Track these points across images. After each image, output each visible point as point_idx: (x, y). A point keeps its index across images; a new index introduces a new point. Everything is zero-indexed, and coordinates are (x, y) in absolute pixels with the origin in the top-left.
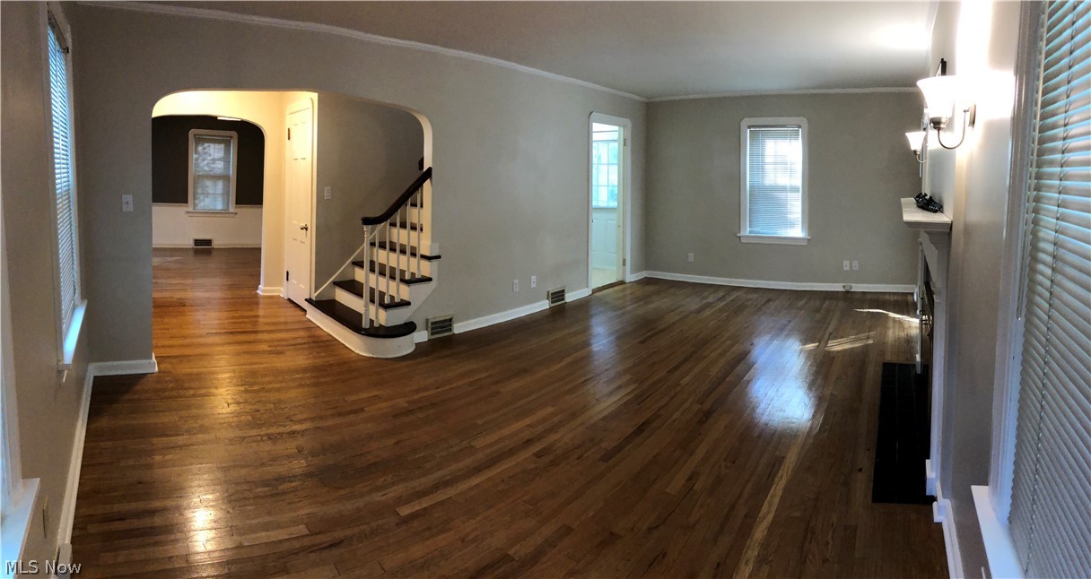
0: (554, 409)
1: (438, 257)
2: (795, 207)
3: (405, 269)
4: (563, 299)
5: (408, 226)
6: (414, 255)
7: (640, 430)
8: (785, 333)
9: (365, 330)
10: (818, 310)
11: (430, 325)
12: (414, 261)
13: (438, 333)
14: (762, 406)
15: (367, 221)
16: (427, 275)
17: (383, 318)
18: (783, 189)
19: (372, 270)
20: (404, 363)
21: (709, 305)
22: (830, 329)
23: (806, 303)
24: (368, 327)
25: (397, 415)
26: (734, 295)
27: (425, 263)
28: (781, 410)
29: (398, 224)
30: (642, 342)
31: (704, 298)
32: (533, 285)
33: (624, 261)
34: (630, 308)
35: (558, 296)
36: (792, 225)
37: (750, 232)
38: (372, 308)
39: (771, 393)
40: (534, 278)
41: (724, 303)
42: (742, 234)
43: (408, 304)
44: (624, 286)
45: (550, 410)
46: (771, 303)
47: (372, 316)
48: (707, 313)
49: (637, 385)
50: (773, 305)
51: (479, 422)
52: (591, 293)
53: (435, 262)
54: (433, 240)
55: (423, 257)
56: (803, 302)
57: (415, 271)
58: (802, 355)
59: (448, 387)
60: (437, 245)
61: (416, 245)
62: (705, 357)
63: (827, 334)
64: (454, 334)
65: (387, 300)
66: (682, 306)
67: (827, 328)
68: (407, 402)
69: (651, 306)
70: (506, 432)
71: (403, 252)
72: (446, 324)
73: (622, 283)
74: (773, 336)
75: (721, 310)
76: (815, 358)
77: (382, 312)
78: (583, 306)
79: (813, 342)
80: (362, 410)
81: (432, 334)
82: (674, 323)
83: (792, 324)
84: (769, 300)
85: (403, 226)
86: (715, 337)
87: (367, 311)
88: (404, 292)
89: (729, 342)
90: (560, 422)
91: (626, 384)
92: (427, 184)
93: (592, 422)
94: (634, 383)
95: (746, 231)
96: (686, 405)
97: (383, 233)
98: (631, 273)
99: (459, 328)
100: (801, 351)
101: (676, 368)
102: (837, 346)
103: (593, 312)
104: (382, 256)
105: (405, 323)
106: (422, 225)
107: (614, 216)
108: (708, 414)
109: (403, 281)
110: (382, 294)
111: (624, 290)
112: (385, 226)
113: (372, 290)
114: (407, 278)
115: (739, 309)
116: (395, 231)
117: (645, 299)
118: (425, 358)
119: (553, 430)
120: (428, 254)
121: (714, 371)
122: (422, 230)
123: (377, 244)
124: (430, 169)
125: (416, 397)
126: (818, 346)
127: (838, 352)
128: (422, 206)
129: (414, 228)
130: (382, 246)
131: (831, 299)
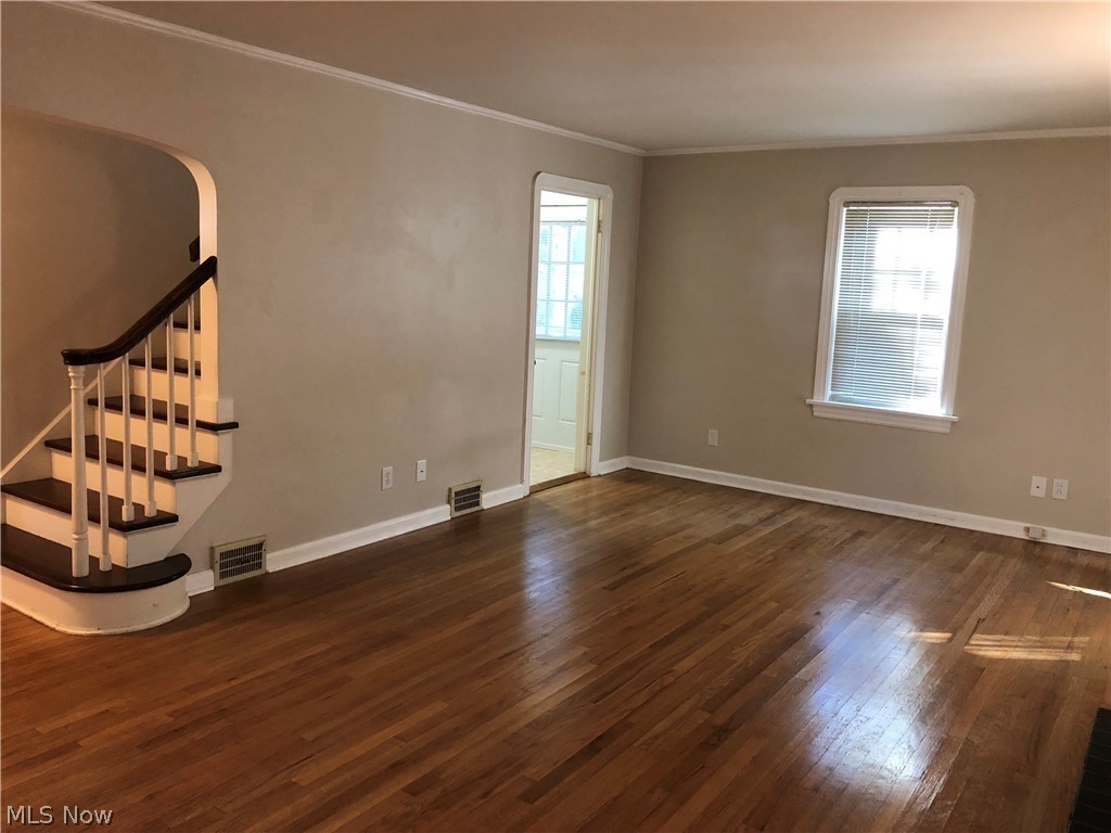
0: (445, 705)
1: (234, 425)
2: (931, 358)
3: (166, 449)
4: (478, 504)
5: (170, 364)
6: (182, 421)
7: (594, 747)
8: (885, 602)
9: (79, 580)
10: (959, 568)
11: (217, 557)
12: (182, 433)
13: (232, 573)
14: (827, 733)
15: (74, 358)
16: (211, 459)
17: (119, 551)
18: (910, 322)
19: (92, 454)
20: (169, 638)
21: (741, 530)
22: (983, 610)
23: (934, 549)
24: (86, 572)
25: (149, 742)
26: (793, 515)
27: (206, 440)
28: (862, 748)
29: (148, 362)
30: (614, 587)
31: (736, 516)
32: (421, 477)
33: (589, 437)
34: (593, 523)
35: (468, 496)
36: (920, 389)
37: (833, 398)
38: (95, 534)
39: (846, 711)
40: (422, 464)
41: (772, 528)
42: (816, 400)
43: (172, 519)
44: (586, 482)
45: (439, 707)
46: (861, 538)
47: (95, 549)
48: (740, 543)
49: (594, 666)
50: (865, 544)
51: (309, 736)
52: (528, 493)
53: (227, 436)
54: (222, 392)
55: (202, 425)
56: (928, 546)
57: (187, 453)
58: (914, 649)
59: (250, 676)
60: (229, 404)
61: (187, 403)
62: (726, 627)
63: (972, 621)
64: (268, 573)
65: (127, 514)
66: (689, 526)
67: (973, 608)
68: (170, 715)
69: (633, 523)
70: (358, 750)
71: (160, 416)
72: (251, 555)
73: (584, 476)
74: (860, 605)
75: (764, 541)
76: (939, 662)
77: (117, 542)
78: (514, 514)
79: (940, 629)
80: (75, 745)
81: (223, 575)
82: (673, 557)
83: (901, 586)
84: (860, 534)
85: (159, 365)
86: (750, 590)
87: (82, 540)
88: (165, 496)
89: (774, 605)
90: (456, 730)
91: (576, 663)
92: (207, 289)
93: (513, 729)
94: (591, 661)
95: (825, 395)
96: (684, 708)
97: (113, 381)
98: (601, 460)
99: (276, 561)
100: (913, 642)
101: (669, 640)
102: (988, 648)
103: (529, 528)
104: (113, 426)
105: (166, 559)
106: (198, 364)
107: (575, 355)
108: (723, 732)
109: (162, 474)
110: (115, 504)
111: (586, 489)
112: (119, 365)
113: (93, 497)
114: (168, 468)
115: (800, 543)
116: (142, 374)
117: (624, 508)
118: (208, 625)
119: (440, 743)
120: (211, 419)
121: (741, 655)
122: (198, 373)
123: (101, 403)
124: (212, 261)
125: (189, 701)
126: (950, 640)
127: (993, 661)
128: (197, 327)
129: (181, 369)
130: (114, 405)
131: (990, 550)
